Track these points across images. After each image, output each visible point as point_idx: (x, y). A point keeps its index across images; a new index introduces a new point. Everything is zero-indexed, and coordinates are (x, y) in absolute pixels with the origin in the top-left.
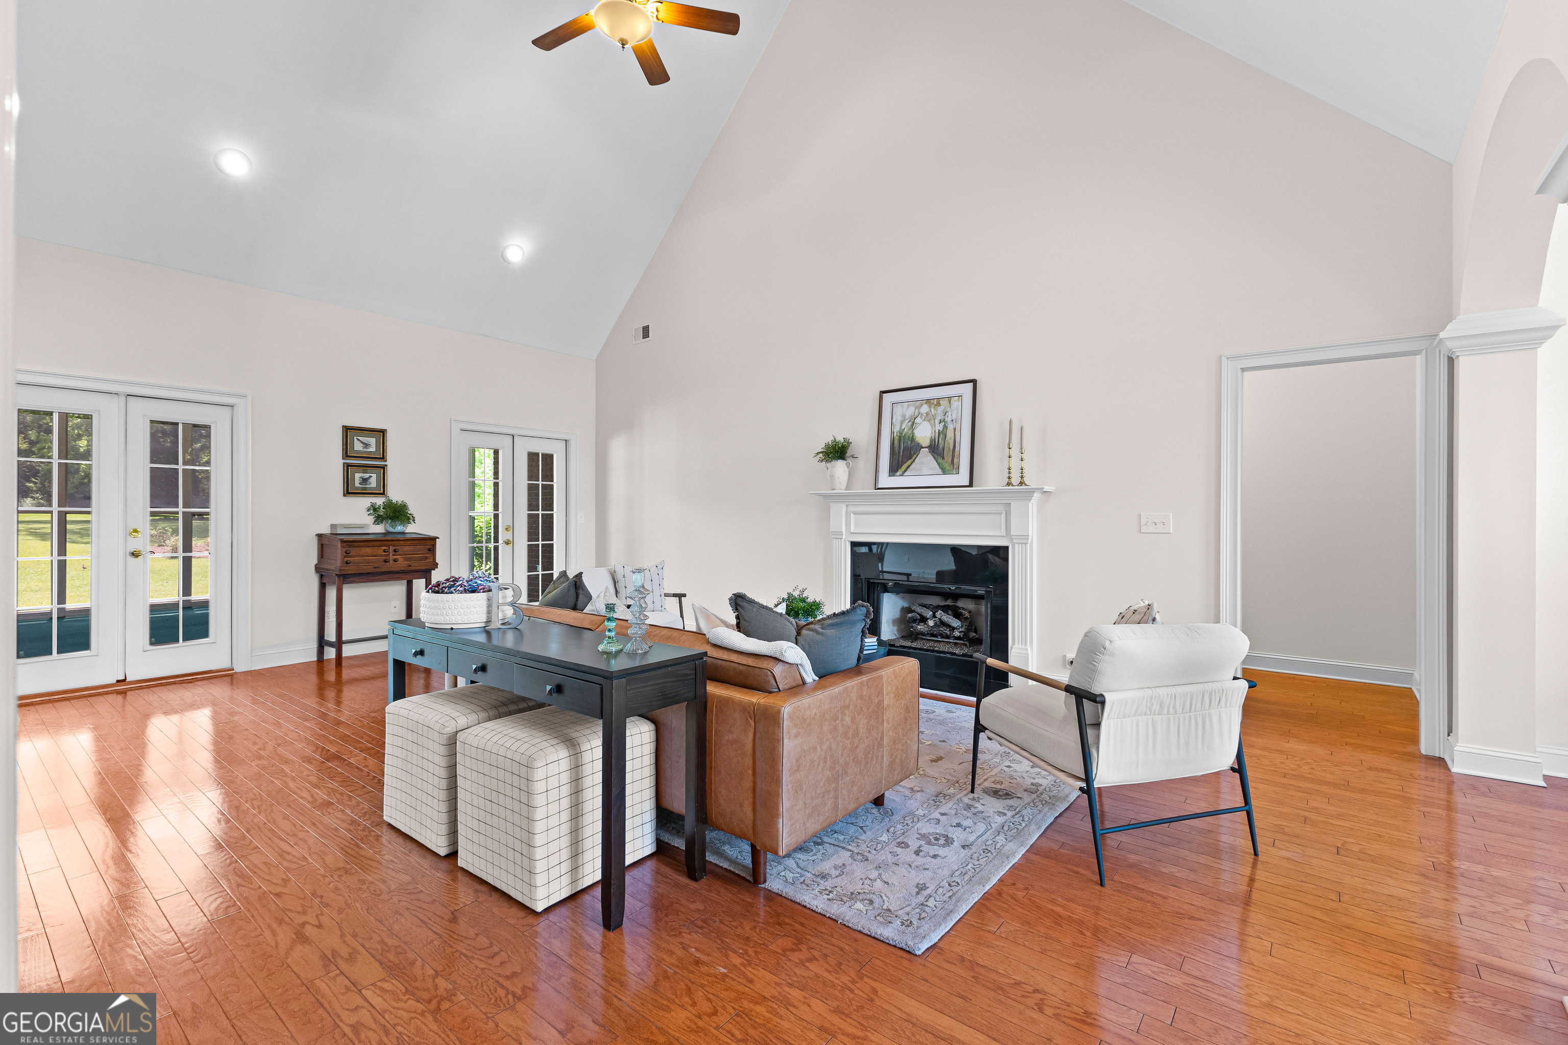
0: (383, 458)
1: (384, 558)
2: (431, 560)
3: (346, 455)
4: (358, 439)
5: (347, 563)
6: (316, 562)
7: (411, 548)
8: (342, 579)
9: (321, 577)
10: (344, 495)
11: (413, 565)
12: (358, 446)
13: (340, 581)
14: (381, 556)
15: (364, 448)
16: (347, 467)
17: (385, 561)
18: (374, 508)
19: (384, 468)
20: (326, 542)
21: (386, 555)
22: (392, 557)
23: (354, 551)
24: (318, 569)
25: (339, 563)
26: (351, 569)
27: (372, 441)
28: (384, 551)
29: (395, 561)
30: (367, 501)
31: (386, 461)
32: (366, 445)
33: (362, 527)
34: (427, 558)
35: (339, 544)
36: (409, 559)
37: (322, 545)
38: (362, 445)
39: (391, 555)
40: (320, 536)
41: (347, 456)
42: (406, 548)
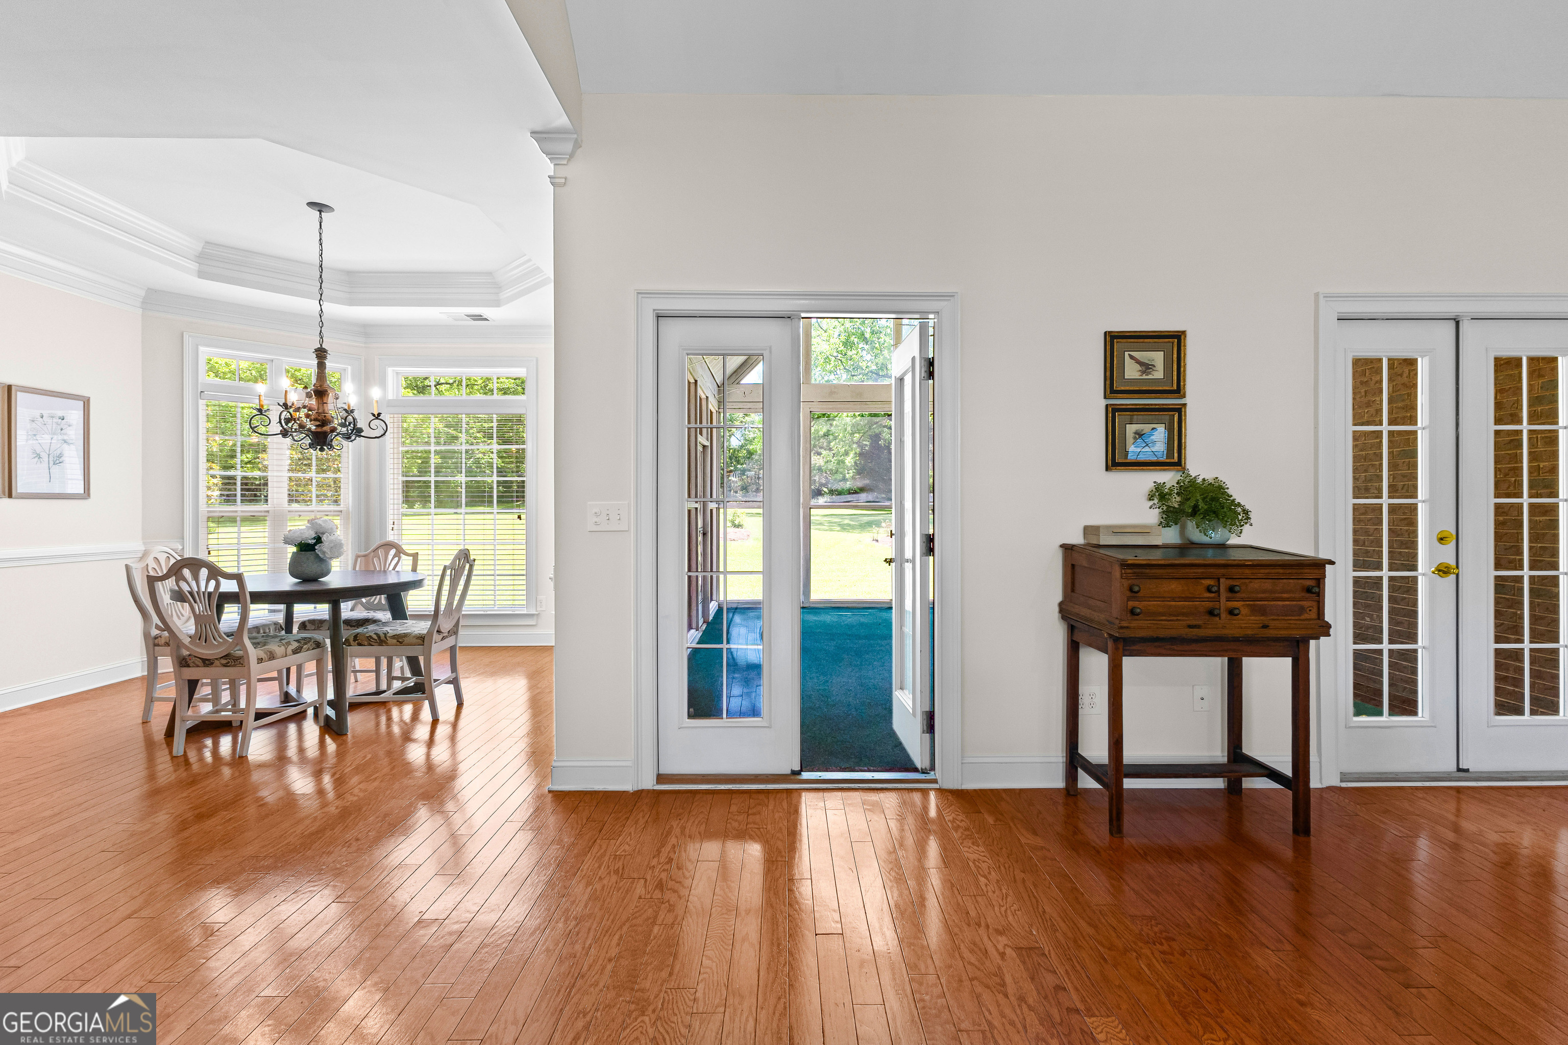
0: (1179, 391)
1: (1210, 605)
2: (1313, 615)
3: (1111, 390)
4: (1131, 357)
5: (1132, 612)
6: (1059, 598)
7: (1268, 585)
8: (1121, 646)
9: (1072, 629)
10: (1107, 469)
11: (1272, 624)
12: (1132, 371)
13: (1117, 649)
14: (1201, 599)
15: (1143, 372)
16: (1112, 413)
17: (1211, 613)
18: (1159, 494)
19: (1180, 410)
20: (1082, 561)
21: (1210, 600)
22: (1224, 604)
23: (1148, 587)
24: (1064, 611)
25: (1116, 610)
26: (1141, 628)
27: (1157, 358)
28: (1209, 589)
29: (1231, 612)
30: (1147, 480)
31: (1184, 396)
32: (1147, 367)
33: (1143, 531)
34: (1302, 610)
35: (1117, 572)
36: (1262, 611)
37: (1073, 566)
38: (1138, 367)
39: (1223, 599)
40: (1068, 549)
41: (1113, 391)
42: (1256, 585)
